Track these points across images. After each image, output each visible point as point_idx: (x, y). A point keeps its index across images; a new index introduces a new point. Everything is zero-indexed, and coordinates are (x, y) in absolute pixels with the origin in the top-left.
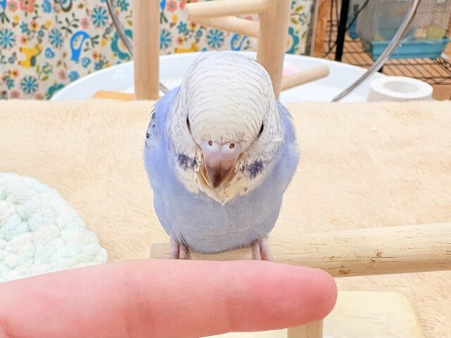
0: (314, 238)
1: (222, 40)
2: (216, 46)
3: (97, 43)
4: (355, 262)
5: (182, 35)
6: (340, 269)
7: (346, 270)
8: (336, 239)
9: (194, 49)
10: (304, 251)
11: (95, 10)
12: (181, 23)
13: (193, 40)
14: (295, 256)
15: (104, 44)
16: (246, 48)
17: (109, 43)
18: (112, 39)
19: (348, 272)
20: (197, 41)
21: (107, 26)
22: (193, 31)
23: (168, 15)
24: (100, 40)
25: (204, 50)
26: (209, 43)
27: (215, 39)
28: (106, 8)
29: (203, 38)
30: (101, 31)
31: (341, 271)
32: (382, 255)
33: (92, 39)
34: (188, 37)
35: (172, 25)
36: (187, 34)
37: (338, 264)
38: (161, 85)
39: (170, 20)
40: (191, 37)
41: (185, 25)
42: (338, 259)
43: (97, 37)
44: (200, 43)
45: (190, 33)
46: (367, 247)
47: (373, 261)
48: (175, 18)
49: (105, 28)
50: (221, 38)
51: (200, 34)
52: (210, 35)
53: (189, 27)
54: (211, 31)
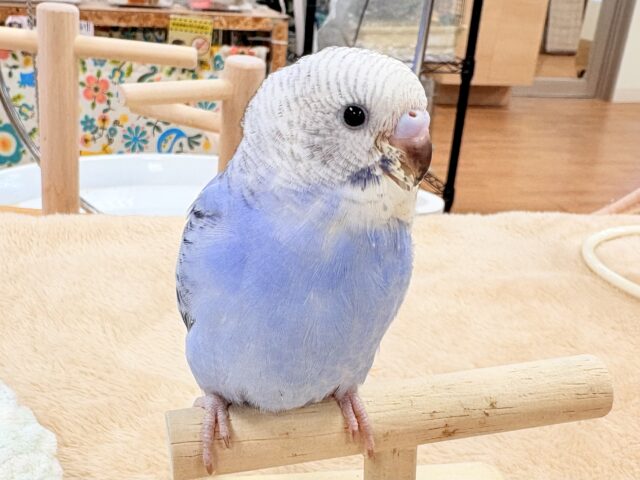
0: (404, 388)
1: (145, 141)
2: (137, 148)
4: (464, 418)
5: (88, 134)
6: (444, 429)
7: (451, 430)
8: (433, 387)
9: (105, 151)
10: (394, 407)
12: (86, 117)
13: (104, 140)
14: (382, 415)
16: (178, 152)
19: (454, 432)
20: (110, 141)
24: (203, 140)
25: (121, 152)
26: (127, 145)
27: (136, 139)
29: (118, 138)
31: (444, 433)
32: (498, 406)
33: (189, 139)
34: (96, 135)
36: (95, 131)
37: (441, 422)
38: (83, 200)
40: (101, 136)
41: (93, 120)
42: (441, 415)
43: (198, 136)
44: (114, 144)
45: (100, 131)
46: (476, 395)
47: (487, 414)
50: (143, 138)
51: (113, 132)
52: (128, 134)
53: (97, 123)
54: (129, 129)
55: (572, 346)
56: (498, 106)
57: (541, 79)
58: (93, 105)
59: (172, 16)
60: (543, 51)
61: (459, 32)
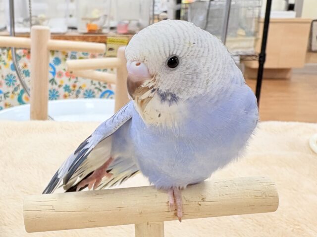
3: (8, 97)
5: (67, 93)
11: (8, 76)
12: (66, 85)
13: (74, 96)
15: (12, 97)
17: (16, 97)
18: (19, 94)
20: (77, 96)
21: (16, 86)
22: (74, 90)
23: (57, 80)
24: (10, 95)
27: (89, 95)
28: (16, 75)
29: (81, 95)
30: (11, 89)
32: (206, 200)
33: (5, 94)
34: (70, 94)
35: (60, 86)
36: (70, 92)
39: (59, 83)
40: (72, 94)
41: (69, 87)
43: (8, 93)
45: (72, 92)
47: (200, 205)
48: (62, 82)
49: (14, 87)
50: (93, 95)
51: (78, 92)
52: (86, 93)
53: (71, 88)
54: (86, 91)
55: (295, 190)
56: (284, 79)
57: (309, 64)
58: (70, 79)
59: (108, 38)
60: (310, 50)
61: (256, 40)
